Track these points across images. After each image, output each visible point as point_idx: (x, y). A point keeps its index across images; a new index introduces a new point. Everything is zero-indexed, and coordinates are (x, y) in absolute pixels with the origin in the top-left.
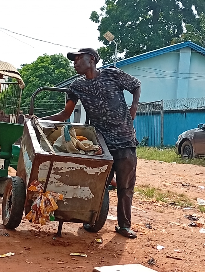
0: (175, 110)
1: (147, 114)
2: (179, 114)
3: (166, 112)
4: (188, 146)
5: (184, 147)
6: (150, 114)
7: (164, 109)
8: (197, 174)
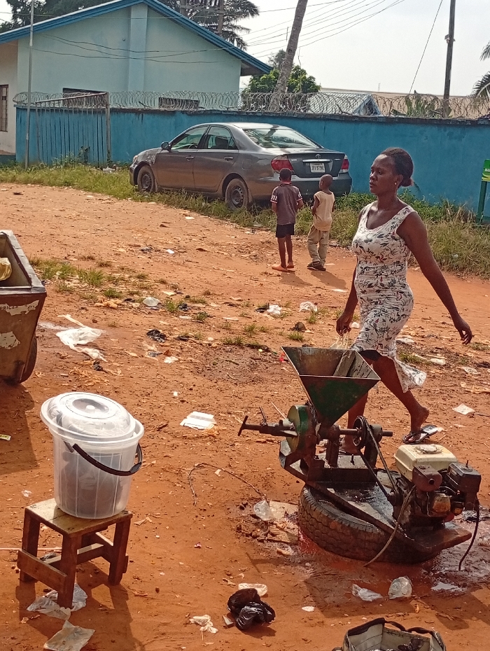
0: (126, 108)
1: (85, 112)
2: (133, 115)
3: (113, 110)
4: (148, 173)
5: (143, 175)
6: (90, 112)
7: (111, 107)
8: (162, 226)
